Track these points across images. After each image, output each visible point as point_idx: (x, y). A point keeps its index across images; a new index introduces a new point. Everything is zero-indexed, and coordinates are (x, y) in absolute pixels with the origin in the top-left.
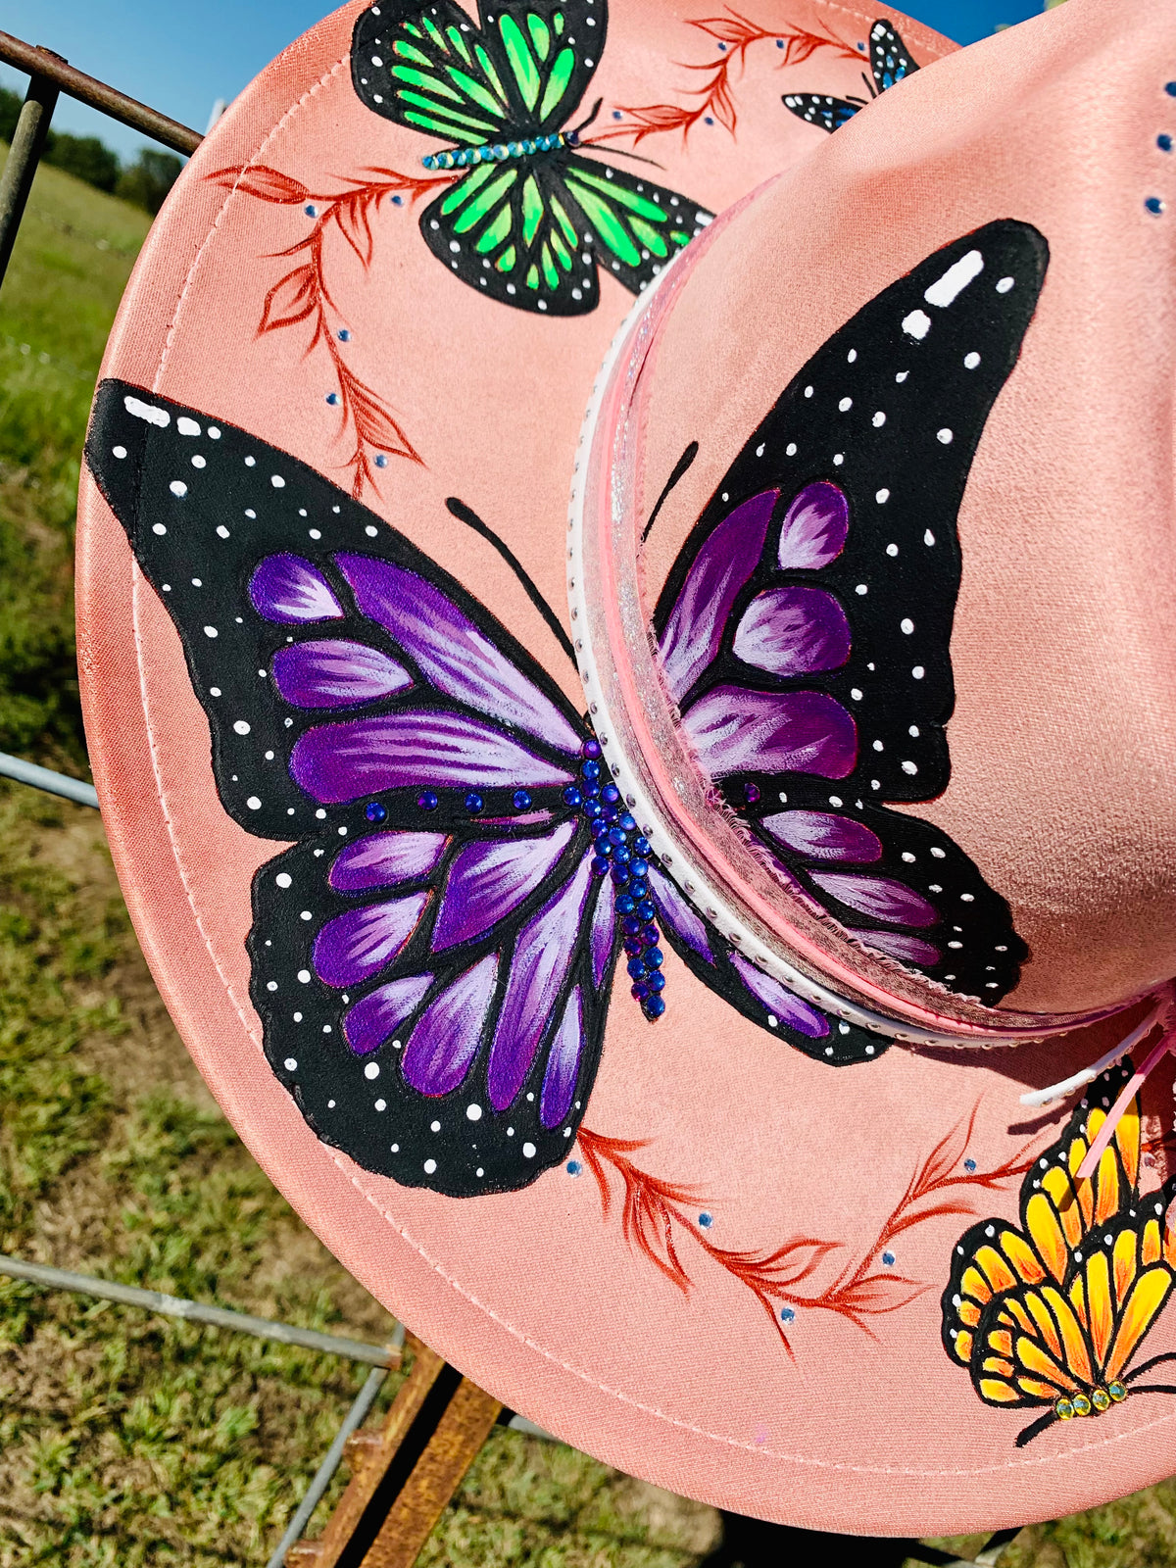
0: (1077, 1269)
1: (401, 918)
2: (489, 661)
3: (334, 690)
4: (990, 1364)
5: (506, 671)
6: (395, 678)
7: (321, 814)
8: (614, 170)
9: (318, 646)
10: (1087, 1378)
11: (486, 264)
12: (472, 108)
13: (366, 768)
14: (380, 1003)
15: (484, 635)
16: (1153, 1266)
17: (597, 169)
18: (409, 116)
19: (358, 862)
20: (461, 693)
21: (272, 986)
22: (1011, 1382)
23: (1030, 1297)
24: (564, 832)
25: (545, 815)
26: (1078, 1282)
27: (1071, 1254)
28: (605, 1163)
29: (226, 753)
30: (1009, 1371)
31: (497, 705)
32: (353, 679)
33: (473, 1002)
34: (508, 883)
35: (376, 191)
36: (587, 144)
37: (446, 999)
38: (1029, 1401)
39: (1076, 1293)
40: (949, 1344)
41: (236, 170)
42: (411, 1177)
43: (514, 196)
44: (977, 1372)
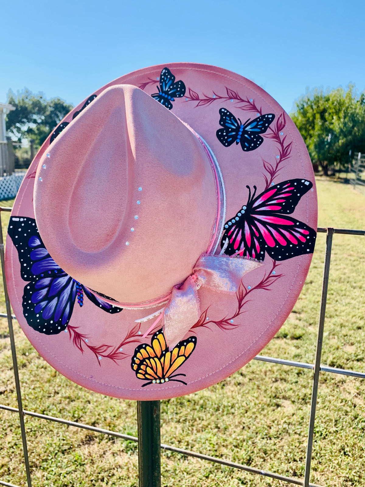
0: (163, 355)
1: (44, 292)
3: (38, 257)
4: (140, 371)
7: (34, 277)
9: (37, 250)
10: (161, 376)
13: (41, 268)
14: (40, 305)
16: (181, 356)
19: (39, 283)
21: (25, 303)
22: (144, 375)
23: (151, 360)
26: (163, 358)
27: (162, 352)
28: (71, 330)
29: (23, 269)
30: (144, 373)
32: (41, 254)
33: (54, 305)
34: (60, 285)
37: (49, 304)
38: (147, 379)
39: (162, 360)
40: (132, 367)
41: (30, 175)
42: (41, 331)
44: (137, 372)
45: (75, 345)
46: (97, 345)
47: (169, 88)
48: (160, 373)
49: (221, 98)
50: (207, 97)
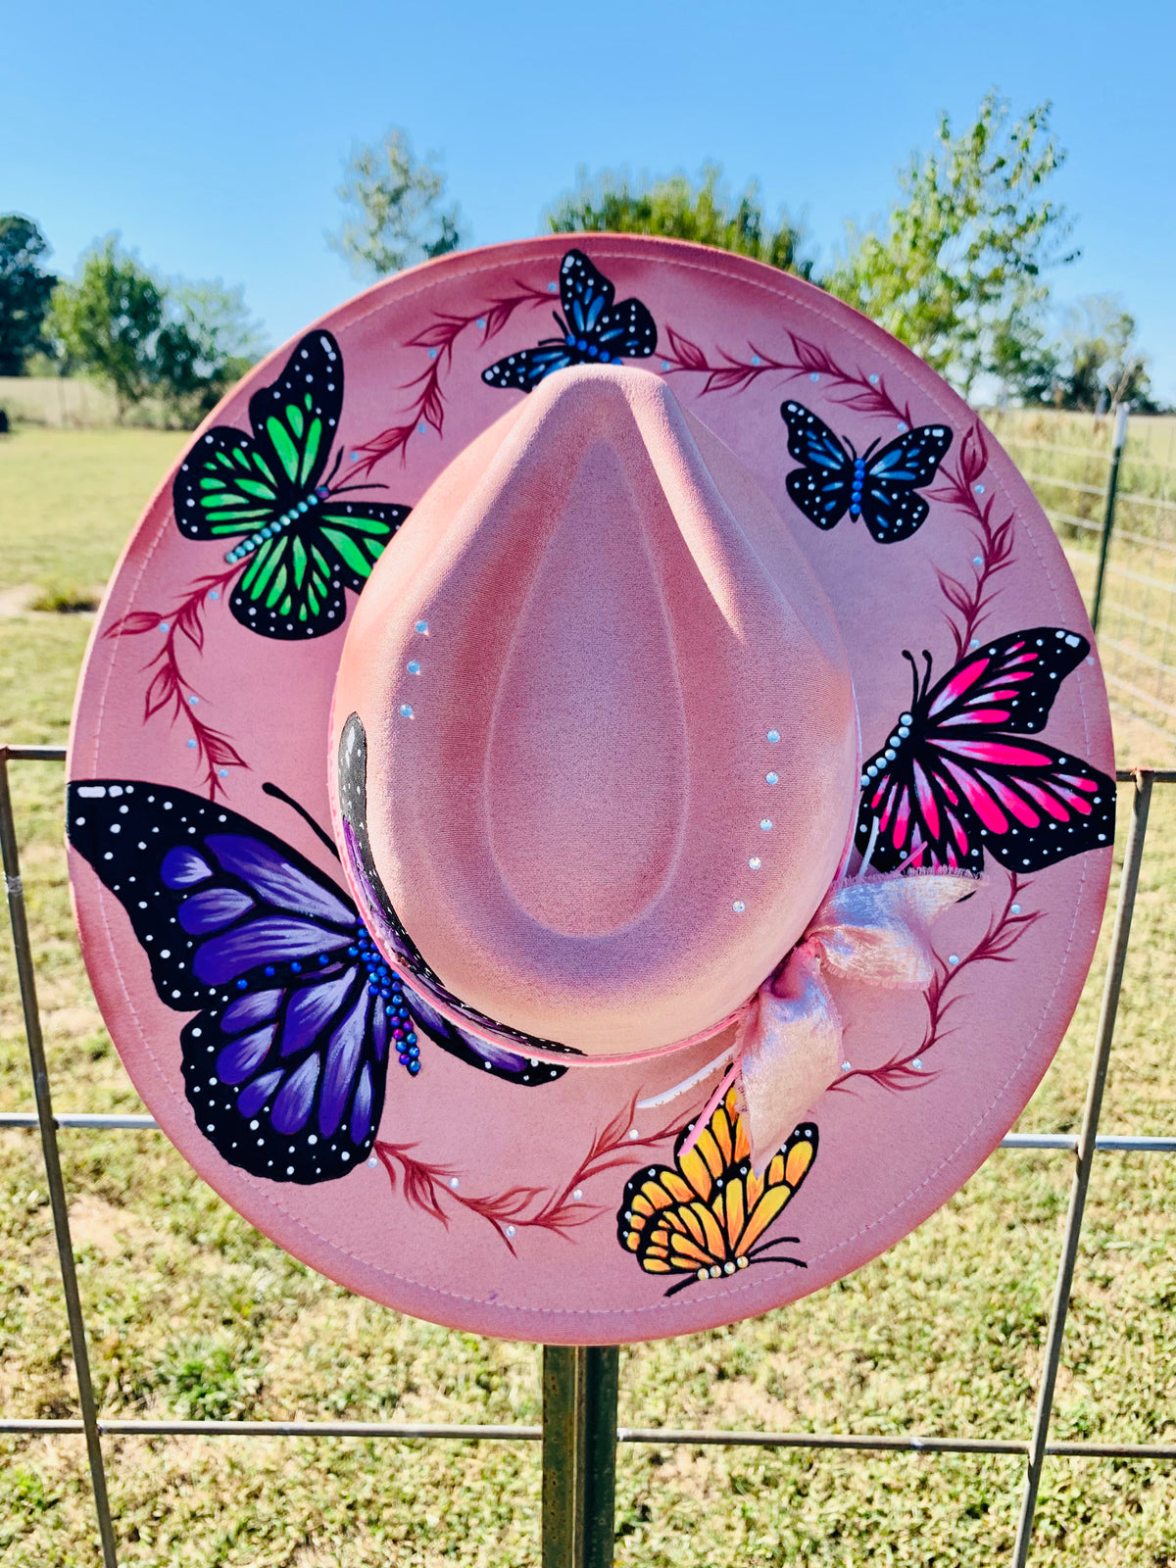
0: (717, 1191)
2: (297, 880)
3: (213, 920)
4: (651, 1251)
5: (307, 884)
6: (245, 903)
7: (212, 992)
8: (352, 504)
9: (201, 896)
10: (721, 1255)
11: (273, 615)
12: (255, 502)
13: (234, 960)
14: (256, 1088)
15: (293, 865)
16: (777, 1185)
17: (339, 509)
18: (216, 530)
19: (236, 1013)
20: (283, 903)
21: (197, 1089)
22: (667, 1260)
23: (682, 1211)
24: (351, 974)
25: (339, 966)
26: (719, 1200)
27: (714, 1182)
28: (391, 1158)
29: (160, 970)
30: (664, 1253)
31: (304, 906)
32: (223, 910)
33: (308, 1080)
34: (320, 1011)
35: (200, 595)
36: (336, 491)
37: (292, 1081)
38: (676, 1270)
39: (717, 1205)
40: (623, 1242)
41: (117, 624)
42: (279, 1176)
43: (287, 558)
44: (641, 1255)
45: (414, 1203)
46: (489, 1189)
47: (598, 321)
48: (717, 1247)
49: (777, 366)
50: (731, 360)
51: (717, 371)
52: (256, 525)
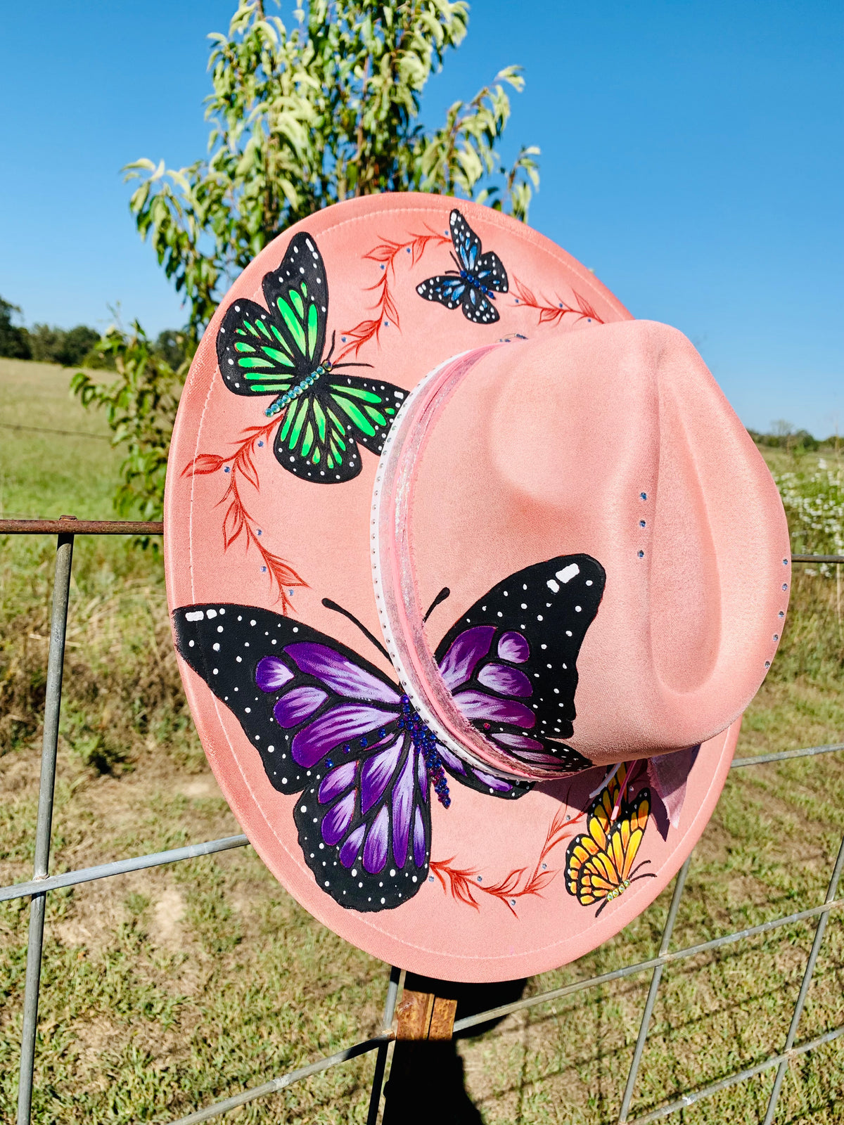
0: (609, 842)
1: (348, 805)
2: (356, 674)
3: (299, 714)
4: (583, 891)
5: (364, 676)
6: (321, 696)
7: (309, 773)
8: (351, 378)
10: (617, 883)
11: (308, 463)
12: (280, 368)
13: (319, 745)
14: (350, 844)
15: (352, 662)
16: (635, 830)
17: (342, 380)
18: (254, 388)
19: (327, 788)
20: (347, 693)
21: (312, 855)
22: (591, 894)
23: (594, 860)
24: (401, 740)
25: (391, 736)
26: (610, 847)
27: (607, 837)
28: (441, 872)
29: (270, 764)
30: (590, 890)
31: (364, 694)
32: (305, 705)
33: (383, 828)
34: (383, 773)
35: (249, 442)
36: (336, 366)
37: (373, 832)
38: (598, 899)
39: (610, 852)
40: (568, 888)
41: (190, 464)
42: (377, 908)
43: (310, 417)
44: (579, 895)
45: (458, 900)
46: (498, 876)
47: (476, 264)
48: (614, 880)
49: (571, 310)
50: (549, 303)
51: (544, 309)
52: (285, 387)
